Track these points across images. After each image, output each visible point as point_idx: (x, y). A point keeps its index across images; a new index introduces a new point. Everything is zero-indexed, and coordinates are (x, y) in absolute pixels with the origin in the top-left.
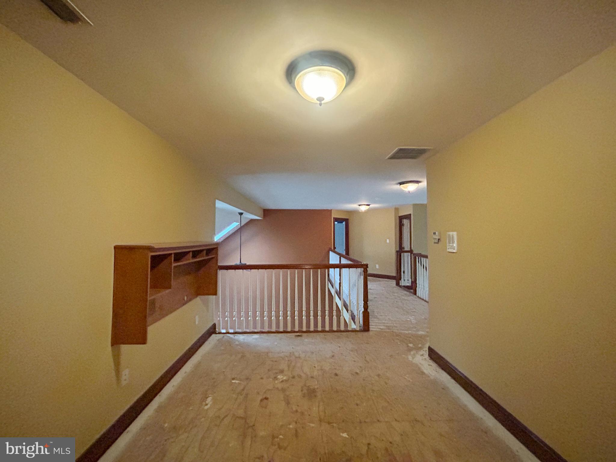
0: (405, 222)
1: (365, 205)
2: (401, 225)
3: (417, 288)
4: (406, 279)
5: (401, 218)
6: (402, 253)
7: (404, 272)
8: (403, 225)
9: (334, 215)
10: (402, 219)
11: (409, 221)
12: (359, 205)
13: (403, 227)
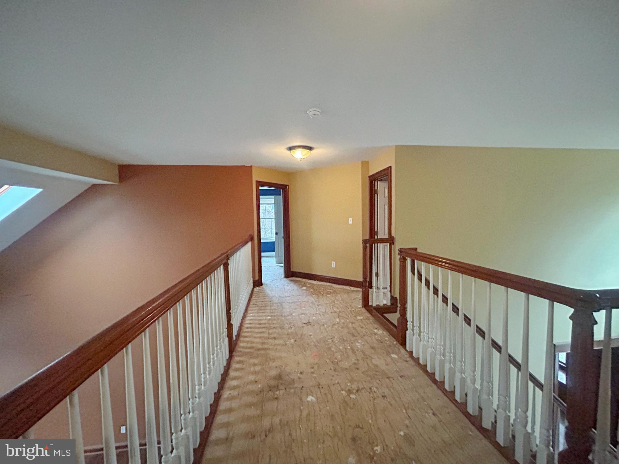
0: (381, 186)
1: (299, 147)
2: (372, 193)
3: (408, 332)
4: (381, 285)
5: (373, 180)
6: (374, 243)
7: (377, 275)
8: (376, 192)
9: (256, 177)
10: (375, 181)
11: (387, 185)
12: (290, 149)
13: (376, 195)
